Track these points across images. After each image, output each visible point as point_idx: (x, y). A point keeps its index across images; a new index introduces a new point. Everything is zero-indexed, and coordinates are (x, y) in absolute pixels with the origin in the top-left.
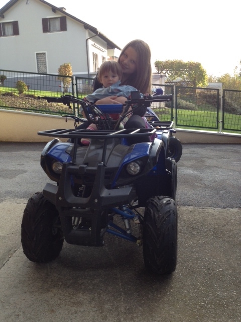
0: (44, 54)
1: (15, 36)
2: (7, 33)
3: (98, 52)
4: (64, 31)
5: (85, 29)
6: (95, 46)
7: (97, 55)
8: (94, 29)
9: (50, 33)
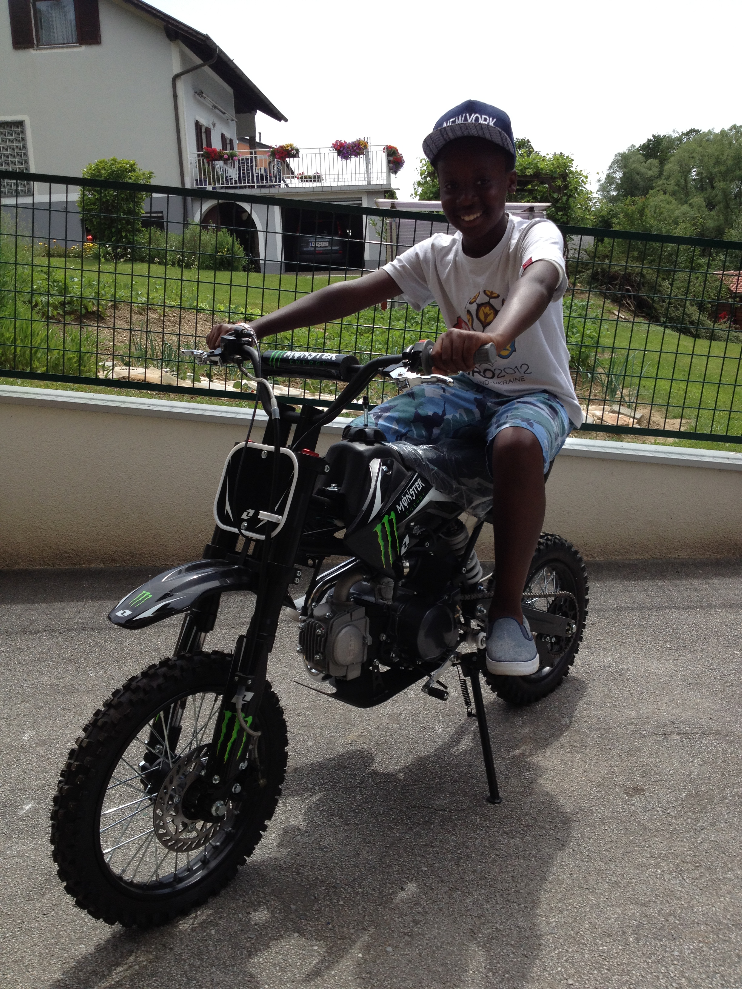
0: (20, 124)
3: (211, 122)
4: (90, 44)
5: (167, 41)
6: (202, 100)
7: (208, 131)
8: (201, 39)
9: (39, 52)
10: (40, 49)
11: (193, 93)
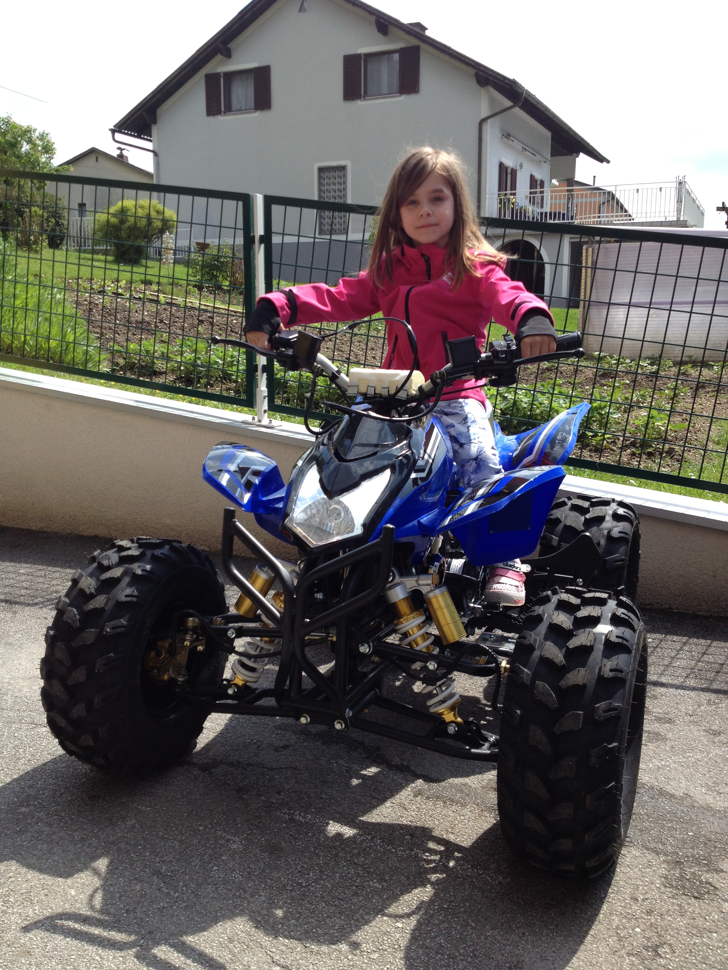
0: (343, 168)
1: (257, 114)
2: (235, 104)
3: (519, 163)
4: (409, 93)
5: (478, 87)
6: (510, 142)
7: (514, 172)
8: (507, 84)
9: (364, 103)
10: (367, 100)
11: (500, 135)
